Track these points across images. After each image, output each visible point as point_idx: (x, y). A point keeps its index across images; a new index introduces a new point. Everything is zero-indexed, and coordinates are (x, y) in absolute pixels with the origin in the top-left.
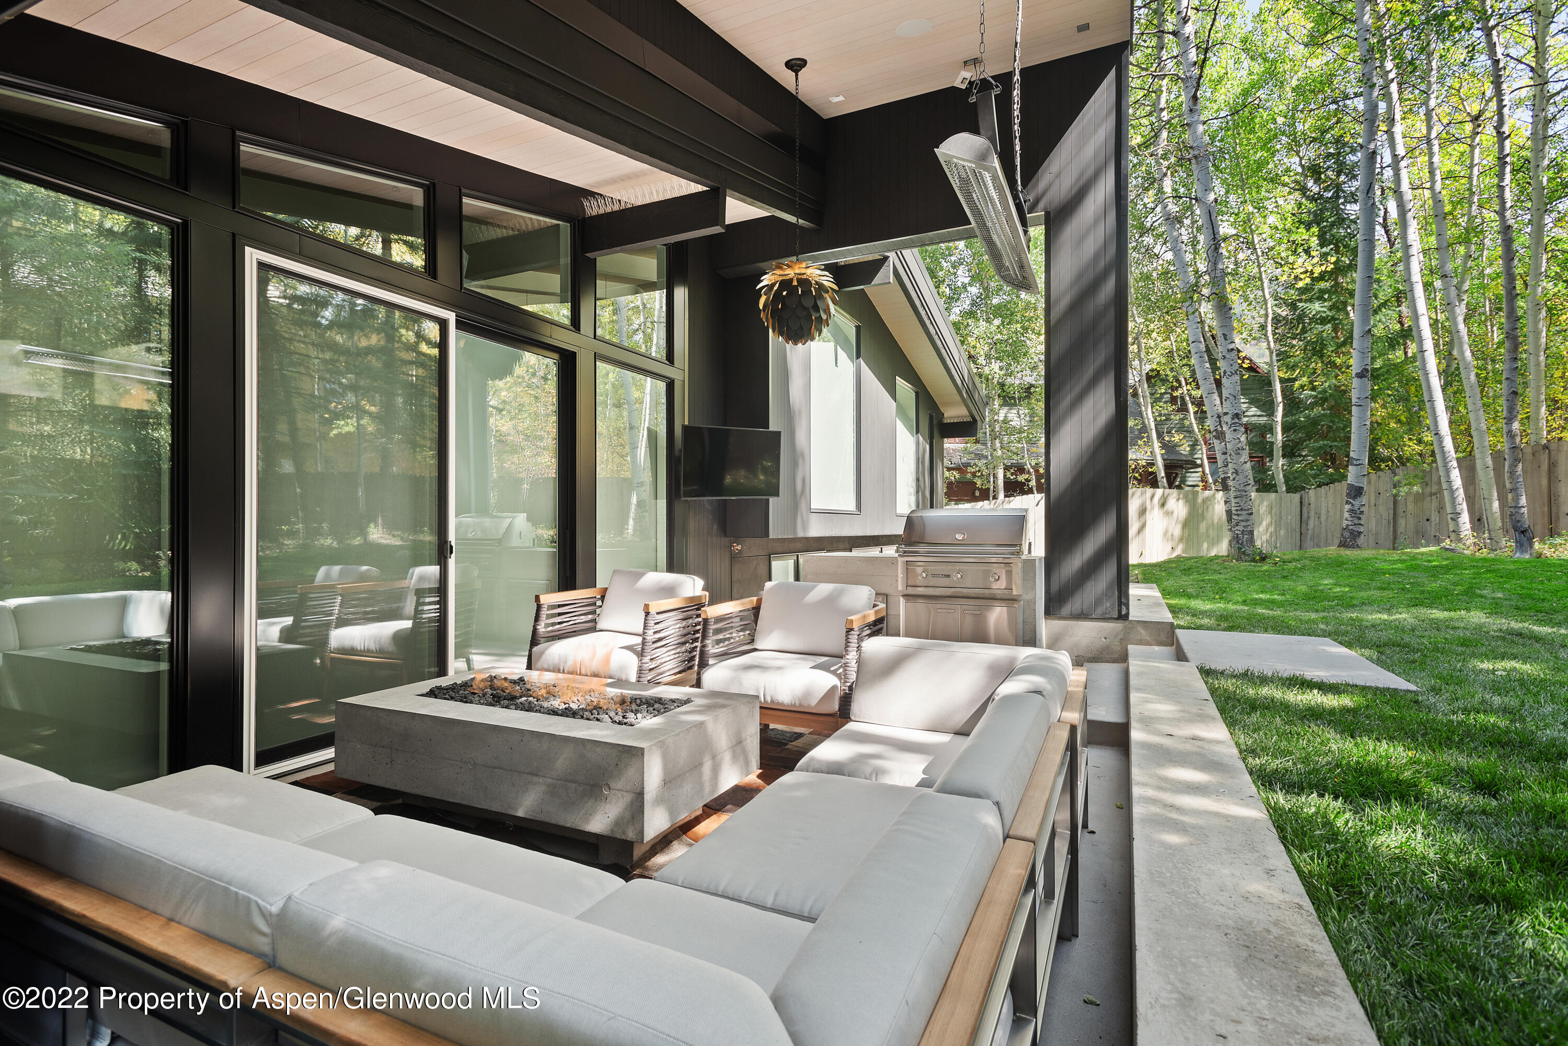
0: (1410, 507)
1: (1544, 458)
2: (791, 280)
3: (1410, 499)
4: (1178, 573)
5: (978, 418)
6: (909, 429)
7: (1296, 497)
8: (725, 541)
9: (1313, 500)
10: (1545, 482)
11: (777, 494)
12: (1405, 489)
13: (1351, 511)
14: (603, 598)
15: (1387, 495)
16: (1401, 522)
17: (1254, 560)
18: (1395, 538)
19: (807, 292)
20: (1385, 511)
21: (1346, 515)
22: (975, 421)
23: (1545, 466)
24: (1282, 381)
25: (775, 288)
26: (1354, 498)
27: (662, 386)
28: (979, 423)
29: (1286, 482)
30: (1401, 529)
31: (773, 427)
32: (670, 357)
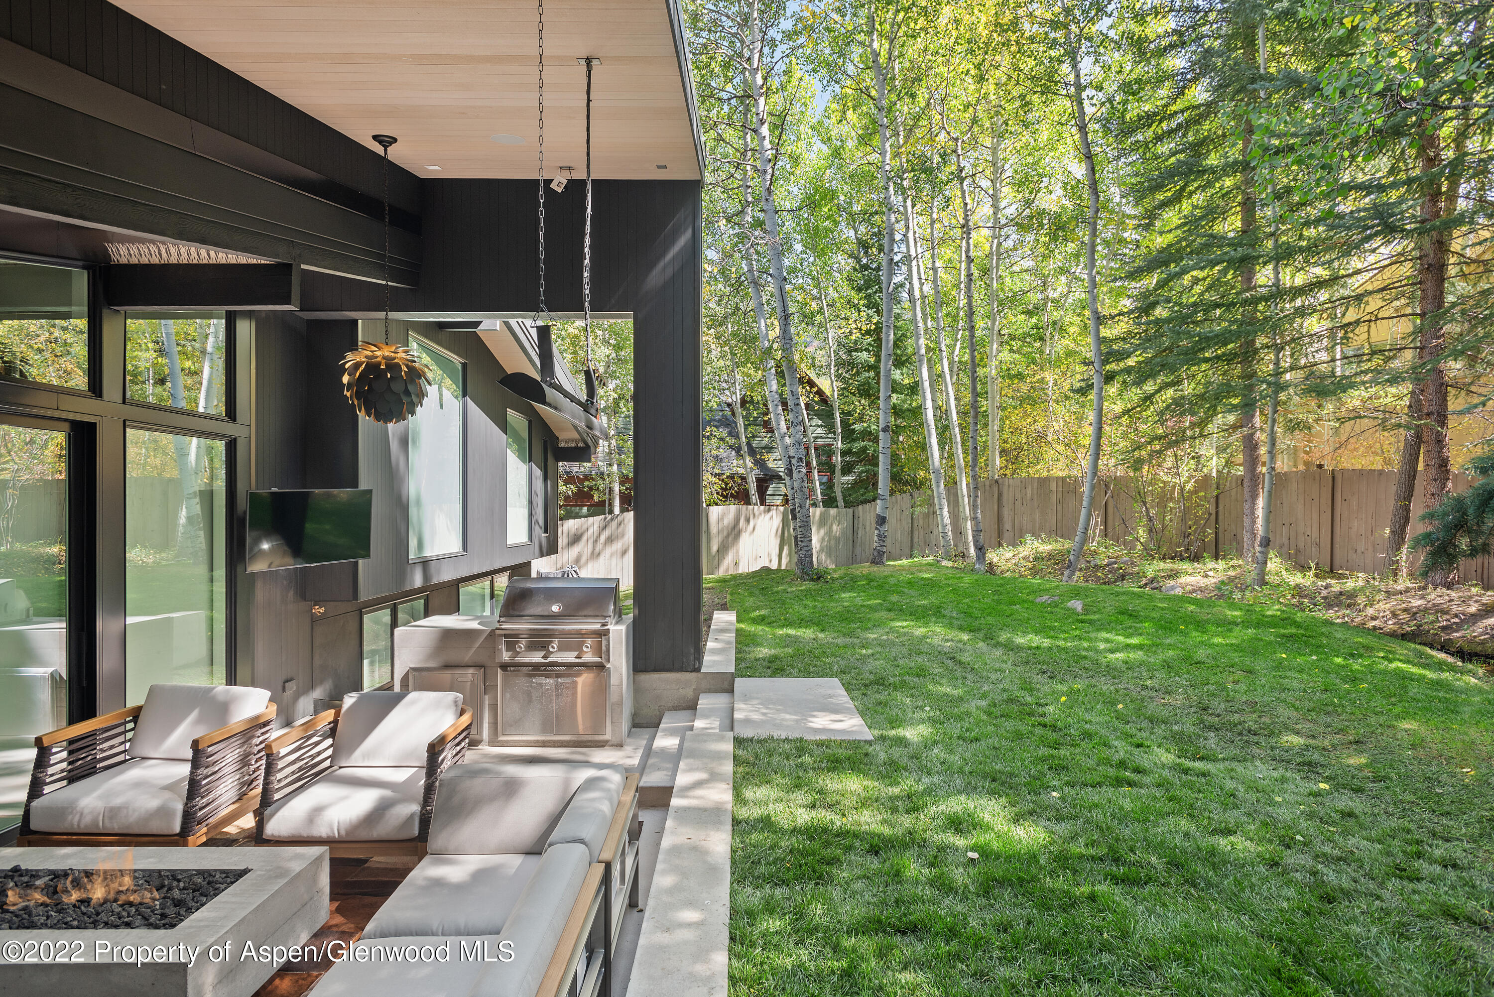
0: (921, 522)
1: (996, 489)
2: (379, 364)
3: (921, 516)
4: (757, 592)
5: (590, 443)
6: (521, 457)
7: (851, 510)
8: (303, 605)
9: (861, 514)
10: (996, 507)
11: (368, 556)
12: (918, 509)
13: (879, 535)
14: (135, 720)
15: (907, 513)
16: (916, 533)
17: (812, 580)
18: (912, 546)
19: (397, 377)
20: (906, 524)
21: (876, 538)
22: (588, 447)
23: (996, 496)
24: (843, 413)
25: (361, 369)
26: (881, 525)
27: (220, 446)
28: (592, 448)
29: (844, 497)
30: (915, 540)
31: (363, 485)
32: (231, 413)
